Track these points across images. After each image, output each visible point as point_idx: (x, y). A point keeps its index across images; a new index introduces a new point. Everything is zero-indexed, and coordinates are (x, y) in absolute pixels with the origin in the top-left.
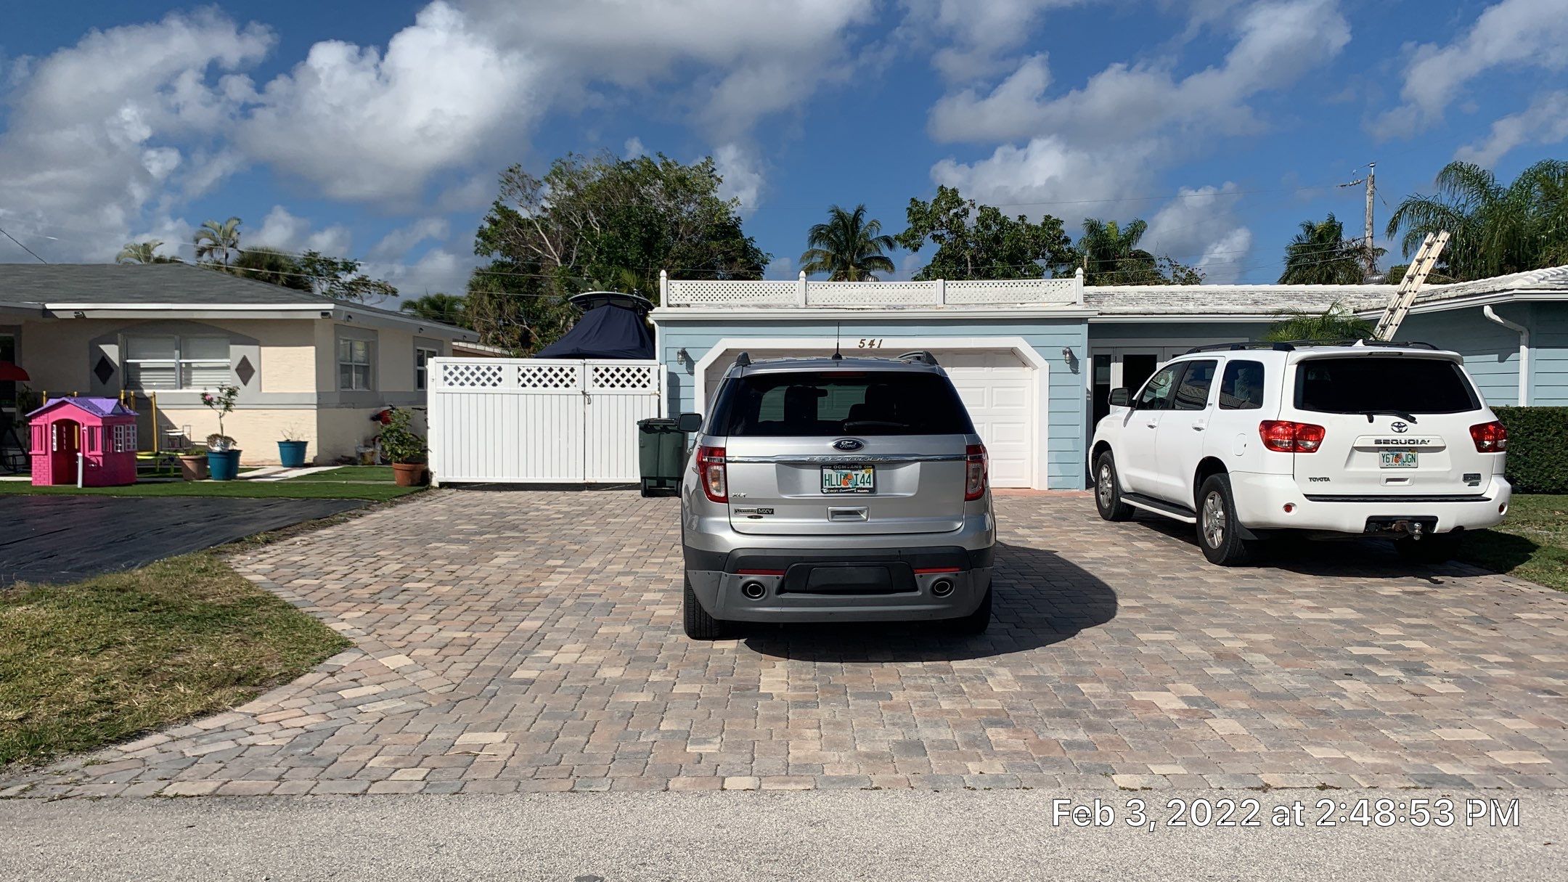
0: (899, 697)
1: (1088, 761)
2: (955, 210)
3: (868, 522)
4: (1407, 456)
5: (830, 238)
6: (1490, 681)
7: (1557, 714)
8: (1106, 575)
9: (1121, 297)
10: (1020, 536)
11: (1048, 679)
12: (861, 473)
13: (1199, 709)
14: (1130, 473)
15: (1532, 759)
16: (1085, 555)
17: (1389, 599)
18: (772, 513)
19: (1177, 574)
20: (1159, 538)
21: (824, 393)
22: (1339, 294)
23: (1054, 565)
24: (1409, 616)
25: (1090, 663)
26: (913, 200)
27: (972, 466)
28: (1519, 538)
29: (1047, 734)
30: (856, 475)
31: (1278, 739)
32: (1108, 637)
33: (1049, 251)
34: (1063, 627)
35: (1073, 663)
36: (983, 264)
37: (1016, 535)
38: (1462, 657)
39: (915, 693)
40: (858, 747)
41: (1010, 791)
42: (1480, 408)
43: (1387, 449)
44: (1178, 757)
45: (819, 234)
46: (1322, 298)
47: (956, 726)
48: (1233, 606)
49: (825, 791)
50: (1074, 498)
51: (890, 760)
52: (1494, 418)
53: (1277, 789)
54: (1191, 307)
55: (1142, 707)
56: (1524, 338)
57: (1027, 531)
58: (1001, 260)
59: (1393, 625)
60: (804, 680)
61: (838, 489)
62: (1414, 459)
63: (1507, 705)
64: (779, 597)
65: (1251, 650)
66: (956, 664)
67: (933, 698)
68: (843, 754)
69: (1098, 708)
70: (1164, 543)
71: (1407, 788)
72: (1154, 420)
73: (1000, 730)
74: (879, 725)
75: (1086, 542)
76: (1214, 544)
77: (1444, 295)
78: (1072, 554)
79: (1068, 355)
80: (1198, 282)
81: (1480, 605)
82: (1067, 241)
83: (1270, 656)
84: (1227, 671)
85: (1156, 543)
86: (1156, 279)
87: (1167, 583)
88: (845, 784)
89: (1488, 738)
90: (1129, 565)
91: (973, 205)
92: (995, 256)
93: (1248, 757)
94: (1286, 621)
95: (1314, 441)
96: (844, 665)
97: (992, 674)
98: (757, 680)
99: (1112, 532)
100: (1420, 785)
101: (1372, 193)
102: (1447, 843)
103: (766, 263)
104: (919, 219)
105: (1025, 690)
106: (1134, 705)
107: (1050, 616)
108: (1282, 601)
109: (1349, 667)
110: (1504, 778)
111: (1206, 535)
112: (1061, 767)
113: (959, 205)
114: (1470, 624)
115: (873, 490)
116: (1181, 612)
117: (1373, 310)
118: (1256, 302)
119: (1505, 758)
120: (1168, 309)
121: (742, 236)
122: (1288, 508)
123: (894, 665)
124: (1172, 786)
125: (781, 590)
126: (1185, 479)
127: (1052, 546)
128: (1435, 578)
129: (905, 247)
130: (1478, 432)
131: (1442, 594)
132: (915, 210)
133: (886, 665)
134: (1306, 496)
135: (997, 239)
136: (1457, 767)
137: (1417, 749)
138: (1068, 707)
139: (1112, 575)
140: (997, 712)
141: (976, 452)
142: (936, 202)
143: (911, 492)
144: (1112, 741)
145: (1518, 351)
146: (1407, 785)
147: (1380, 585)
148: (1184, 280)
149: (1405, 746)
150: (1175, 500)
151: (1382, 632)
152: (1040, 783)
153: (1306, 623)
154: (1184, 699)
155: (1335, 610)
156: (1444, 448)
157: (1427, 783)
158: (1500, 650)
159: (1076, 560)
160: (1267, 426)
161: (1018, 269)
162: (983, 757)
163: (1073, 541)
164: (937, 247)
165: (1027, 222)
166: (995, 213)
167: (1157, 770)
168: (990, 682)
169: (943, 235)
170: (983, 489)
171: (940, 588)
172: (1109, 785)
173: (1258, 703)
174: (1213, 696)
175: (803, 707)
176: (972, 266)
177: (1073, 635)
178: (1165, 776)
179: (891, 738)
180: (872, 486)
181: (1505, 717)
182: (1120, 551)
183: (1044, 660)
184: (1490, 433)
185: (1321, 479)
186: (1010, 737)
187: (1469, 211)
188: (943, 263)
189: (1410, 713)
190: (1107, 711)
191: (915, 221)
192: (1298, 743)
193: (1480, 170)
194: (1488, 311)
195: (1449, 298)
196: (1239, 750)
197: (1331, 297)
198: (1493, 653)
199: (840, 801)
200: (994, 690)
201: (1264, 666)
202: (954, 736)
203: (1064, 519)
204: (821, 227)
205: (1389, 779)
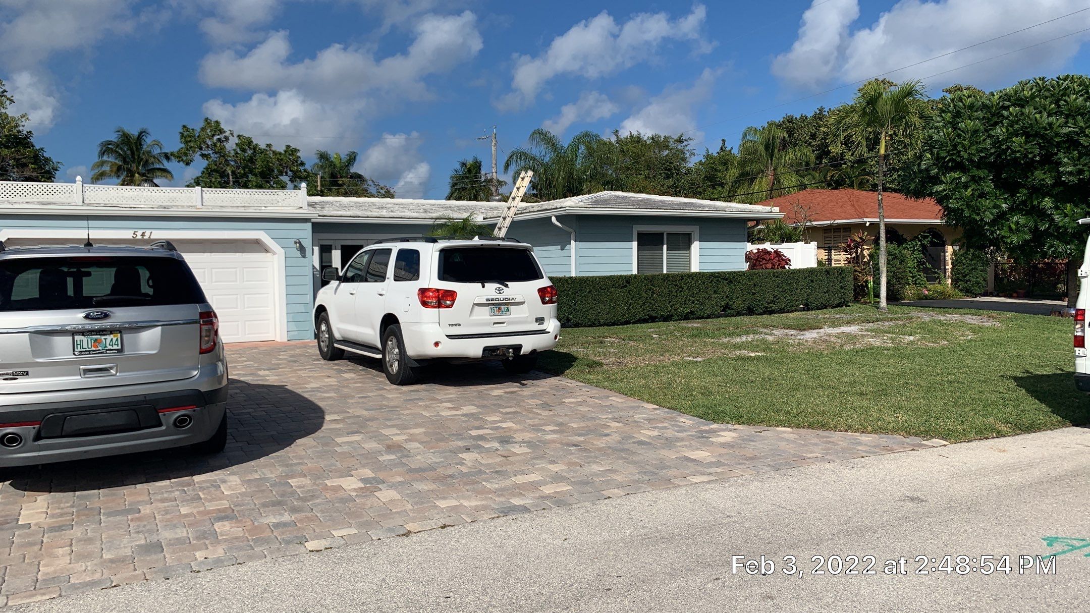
0: (146, 510)
1: (288, 536)
2: (218, 137)
3: (117, 376)
4: (504, 308)
5: (117, 152)
6: (546, 442)
7: (579, 458)
8: (319, 399)
9: (338, 205)
10: (261, 376)
11: (266, 479)
12: (109, 337)
13: (371, 486)
14: (340, 326)
15: (564, 487)
16: (307, 386)
17: (496, 398)
18: (27, 374)
19: (369, 394)
20: (360, 370)
21: (89, 274)
22: (475, 207)
23: (283, 395)
24: (506, 407)
25: (299, 464)
26: (184, 126)
27: (205, 327)
28: (569, 354)
29: (260, 521)
30: (105, 339)
31: (420, 498)
32: (315, 443)
33: (291, 171)
34: (284, 440)
35: (287, 466)
36: (242, 177)
37: (259, 376)
38: (532, 430)
39: (160, 505)
40: (104, 556)
41: (228, 568)
42: (543, 278)
43: (493, 304)
44: (353, 522)
45: (106, 148)
46: (466, 209)
47: (190, 525)
48: (402, 412)
49: (68, 596)
50: (305, 346)
51: (131, 562)
52: (550, 284)
53: (415, 533)
54: (384, 213)
55: (332, 490)
56: (573, 236)
57: (267, 372)
58: (256, 175)
59: (497, 414)
60: (62, 509)
61: (89, 351)
62: (508, 310)
63: (553, 456)
64: (36, 443)
65: (410, 440)
66: (197, 478)
67: (175, 506)
68: (88, 564)
69: (301, 496)
70: (363, 373)
71: (493, 518)
72: (354, 289)
73: (226, 523)
74: (125, 535)
75: (309, 377)
76: (393, 371)
77: (532, 210)
78: (297, 386)
79: (298, 245)
80: (393, 197)
81: (545, 396)
82: (302, 164)
83: (421, 443)
84: (393, 457)
85: (358, 374)
86: (366, 193)
87: (361, 400)
88: (88, 588)
89: (541, 478)
90: (337, 390)
91: (232, 135)
92: (251, 172)
93: (399, 514)
94: (434, 418)
95: (450, 301)
96: (101, 491)
97: (224, 481)
98: (18, 514)
99: (329, 369)
100: (501, 515)
101: (495, 145)
102: (511, 550)
103: (56, 170)
104: (190, 141)
105: (249, 490)
106: (327, 490)
107: (275, 433)
108: (434, 405)
109: (469, 444)
110: (547, 502)
111: (388, 366)
112: (268, 543)
113: (221, 133)
114: (538, 409)
115: (120, 351)
116: (369, 420)
117: (494, 217)
118: (426, 211)
119: (548, 490)
120: (369, 214)
121: (33, 146)
122: (437, 344)
123: (145, 486)
124: (347, 543)
125: (38, 437)
126: (373, 329)
127: (285, 382)
128: (523, 382)
129: (179, 162)
130: (542, 292)
131: (526, 392)
132: (186, 134)
133: (139, 486)
134: (447, 336)
135: (251, 160)
136: (523, 499)
137: (500, 492)
138: (279, 498)
139: (324, 399)
140: (224, 510)
141: (208, 316)
142: (203, 129)
143: (153, 350)
144: (308, 517)
145: (570, 244)
146: (493, 516)
147: (492, 389)
148: (384, 195)
149: (495, 491)
150: (369, 343)
151: (489, 419)
152: (251, 558)
153: (446, 419)
154: (362, 480)
155: (464, 408)
156: (524, 302)
157: (505, 513)
158: (553, 423)
159: (300, 390)
160: (423, 292)
161: (268, 182)
162: (209, 546)
163: (299, 377)
164: (205, 163)
165: (273, 149)
166: (249, 142)
167: (337, 533)
168: (222, 489)
169: (209, 154)
170: (215, 344)
171: (180, 423)
172: (302, 550)
173: (410, 476)
174: (381, 475)
175: (58, 531)
176: (233, 178)
177: (290, 445)
178: (342, 537)
179: (134, 544)
180: (119, 347)
181: (551, 464)
182: (332, 381)
183: (265, 466)
184: (548, 292)
185: (455, 325)
186: (233, 527)
187: (547, 159)
188: (210, 175)
189: (500, 469)
190: (306, 497)
191: (186, 142)
192: (432, 499)
193: (552, 135)
194: (554, 219)
195: (534, 212)
196: (394, 511)
197: (471, 209)
198: (549, 425)
199: (81, 602)
200: (225, 493)
201: (416, 450)
202: (188, 533)
203: (295, 362)
204: (110, 143)
205: (483, 514)
